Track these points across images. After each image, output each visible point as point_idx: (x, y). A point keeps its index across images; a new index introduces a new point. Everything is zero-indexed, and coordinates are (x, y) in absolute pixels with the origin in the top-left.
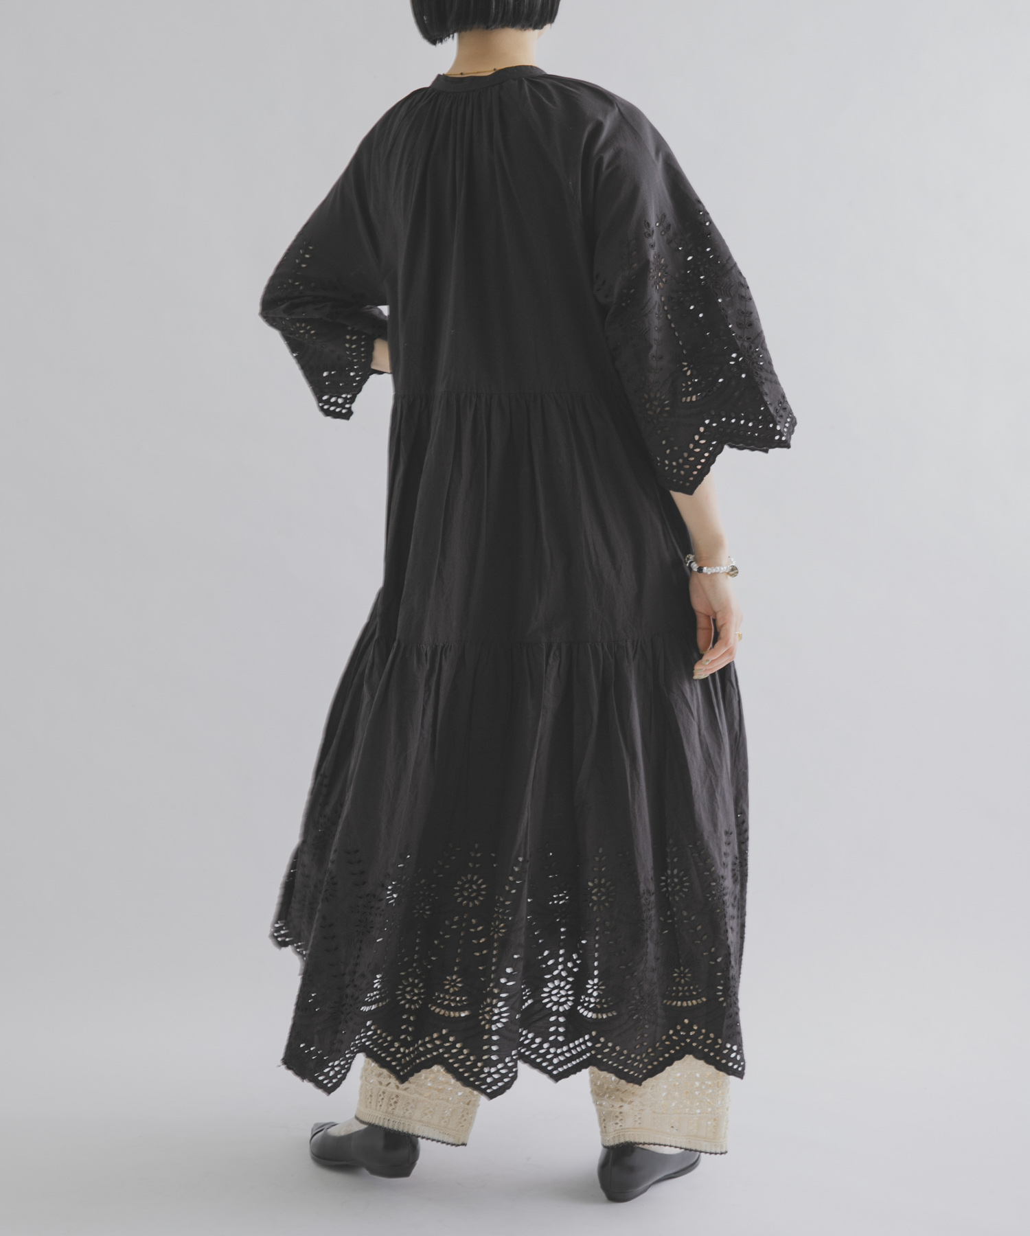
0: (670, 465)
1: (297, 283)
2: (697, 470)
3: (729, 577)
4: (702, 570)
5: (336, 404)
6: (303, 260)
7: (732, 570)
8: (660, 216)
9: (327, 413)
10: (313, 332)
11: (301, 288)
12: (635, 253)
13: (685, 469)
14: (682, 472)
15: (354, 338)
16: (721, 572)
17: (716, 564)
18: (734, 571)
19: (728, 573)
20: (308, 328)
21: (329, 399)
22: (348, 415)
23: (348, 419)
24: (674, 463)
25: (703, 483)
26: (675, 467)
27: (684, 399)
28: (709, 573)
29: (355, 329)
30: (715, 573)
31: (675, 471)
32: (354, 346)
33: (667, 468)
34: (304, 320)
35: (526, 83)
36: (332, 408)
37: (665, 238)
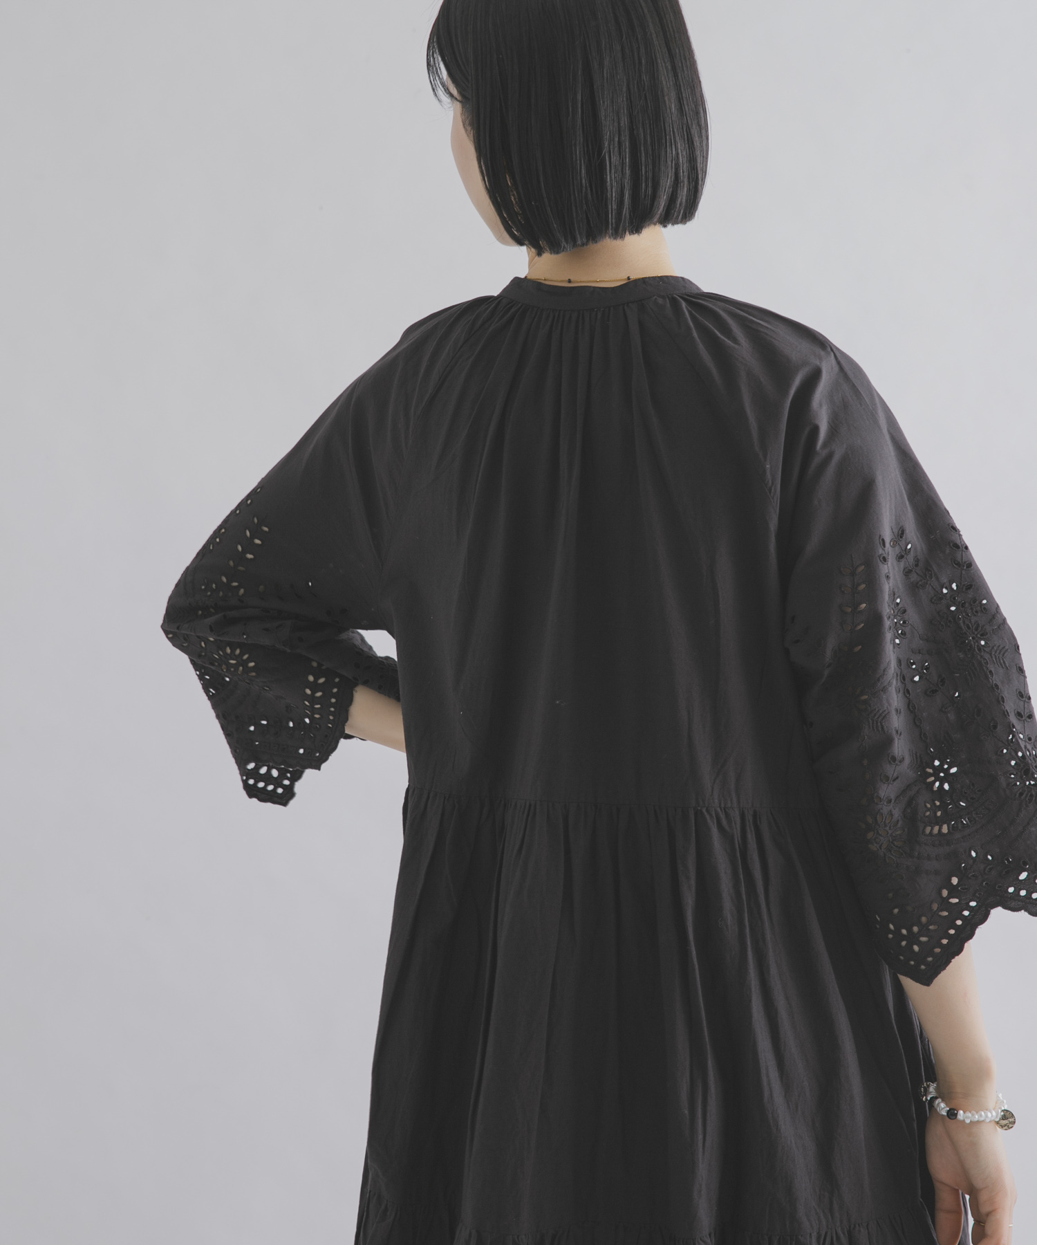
0: (897, 932)
1: (235, 584)
2: (941, 946)
3: (999, 1129)
4: (956, 1115)
5: (267, 778)
6: (249, 546)
7: (1004, 1118)
8: (896, 531)
9: (252, 792)
10: (252, 664)
11: (242, 591)
12: (863, 586)
13: (919, 944)
14: (916, 948)
15: (322, 680)
16: (988, 1120)
17: (980, 1107)
18: (1007, 1120)
19: (997, 1123)
20: (246, 657)
21: (257, 768)
22: (284, 798)
23: (285, 804)
24: (904, 932)
25: (948, 968)
26: (903, 937)
27: (928, 830)
28: (968, 1121)
29: (324, 667)
30: (978, 1122)
31: (904, 943)
32: (319, 694)
33: (890, 936)
34: (240, 645)
35: (684, 304)
36: (261, 785)
37: (902, 564)
